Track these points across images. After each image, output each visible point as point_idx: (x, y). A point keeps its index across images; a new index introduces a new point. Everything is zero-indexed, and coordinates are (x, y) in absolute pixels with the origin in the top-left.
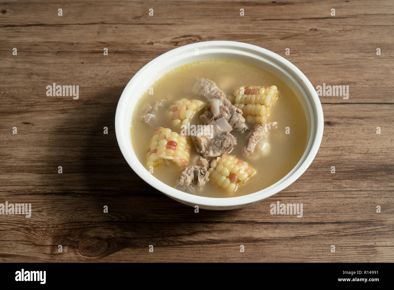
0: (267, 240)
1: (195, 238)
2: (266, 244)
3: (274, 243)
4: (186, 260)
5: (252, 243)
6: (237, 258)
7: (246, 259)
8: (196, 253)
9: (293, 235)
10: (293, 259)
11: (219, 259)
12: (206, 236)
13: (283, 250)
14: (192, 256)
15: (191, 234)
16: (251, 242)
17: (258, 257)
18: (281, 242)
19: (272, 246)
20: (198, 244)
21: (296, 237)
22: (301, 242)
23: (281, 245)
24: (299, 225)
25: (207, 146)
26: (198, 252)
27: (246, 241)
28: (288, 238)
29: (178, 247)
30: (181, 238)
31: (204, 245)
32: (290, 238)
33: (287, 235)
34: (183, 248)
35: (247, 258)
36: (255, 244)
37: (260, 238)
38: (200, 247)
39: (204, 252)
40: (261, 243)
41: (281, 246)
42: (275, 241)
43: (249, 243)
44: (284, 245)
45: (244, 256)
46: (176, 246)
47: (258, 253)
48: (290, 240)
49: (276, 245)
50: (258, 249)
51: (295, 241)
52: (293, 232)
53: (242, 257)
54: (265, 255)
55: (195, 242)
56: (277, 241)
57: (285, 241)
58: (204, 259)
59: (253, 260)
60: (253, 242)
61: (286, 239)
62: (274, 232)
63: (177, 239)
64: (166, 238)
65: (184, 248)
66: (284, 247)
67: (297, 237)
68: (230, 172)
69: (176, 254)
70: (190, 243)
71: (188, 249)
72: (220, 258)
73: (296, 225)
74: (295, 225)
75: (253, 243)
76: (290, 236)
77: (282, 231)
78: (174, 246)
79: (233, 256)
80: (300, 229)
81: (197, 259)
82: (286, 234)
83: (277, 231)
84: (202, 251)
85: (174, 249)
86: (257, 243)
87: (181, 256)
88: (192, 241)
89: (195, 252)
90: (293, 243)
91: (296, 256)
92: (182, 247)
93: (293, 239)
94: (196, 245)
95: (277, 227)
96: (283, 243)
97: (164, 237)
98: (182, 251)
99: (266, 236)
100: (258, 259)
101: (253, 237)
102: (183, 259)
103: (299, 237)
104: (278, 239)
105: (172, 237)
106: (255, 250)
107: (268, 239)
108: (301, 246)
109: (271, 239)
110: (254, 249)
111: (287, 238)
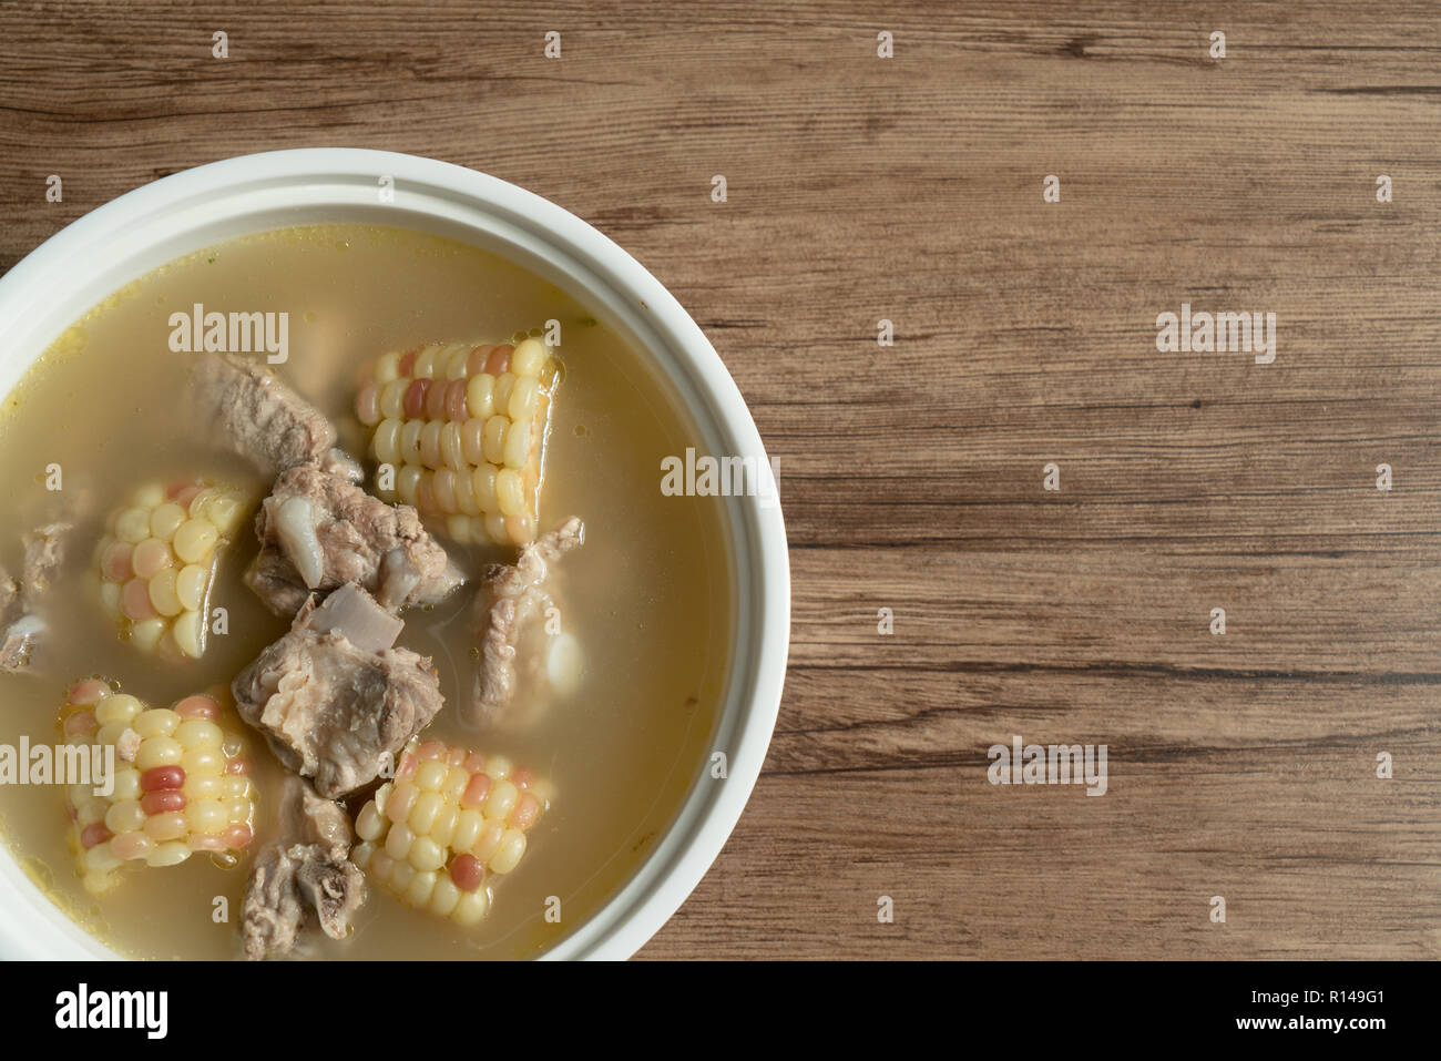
0: (1215, 749)
1: (926, 739)
2: (1213, 767)
3: (1242, 763)
4: (895, 835)
5: (1153, 765)
6: (1096, 826)
7: (1132, 831)
8: (936, 804)
9: (1318, 728)
10: (1312, 834)
11: (1024, 832)
12: (970, 730)
13: (1277, 796)
14: (918, 815)
15: (909, 720)
16: (1151, 760)
17: (1179, 826)
18: (1269, 759)
19: (1236, 778)
20: (940, 766)
21: (1329, 738)
22: (1351, 762)
23: (1270, 771)
24: (1343, 686)
25: (320, 738)
26: (943, 799)
27: (1129, 753)
28: (1300, 741)
29: (863, 779)
30: (870, 736)
31: (966, 771)
32: (1305, 744)
33: (1296, 730)
34: (881, 784)
35: (1134, 826)
36: (1167, 768)
37: (1189, 741)
38: (948, 781)
39: (967, 798)
40: (1192, 765)
41: (1272, 777)
42: (1248, 757)
43: (1142, 765)
44: (1281, 775)
45: (1121, 819)
46: (855, 773)
47: (1176, 805)
48: (1305, 751)
49: (1249, 772)
50: (1179, 788)
51: (1326, 757)
52: (1319, 715)
53: (1116, 825)
54: (1205, 815)
55: (930, 754)
56: (1255, 757)
57: (1287, 754)
58: (968, 831)
59: (1161, 836)
60: (1160, 761)
61: (1290, 747)
62: (1244, 716)
63: (855, 741)
65: (885, 780)
66: (1283, 782)
67: (1335, 737)
68: (450, 849)
69: (853, 806)
70: (907, 761)
71: (905, 785)
72: (1029, 827)
73: (1334, 686)
74: (1329, 685)
75: (1160, 765)
76: (1305, 736)
77: (1276, 710)
78: (847, 774)
79: (1079, 820)
80: (1349, 705)
81: (938, 830)
82: (1293, 726)
83: (1256, 710)
84: (957, 798)
85: (845, 788)
86: (1174, 765)
87: (877, 818)
88: (914, 752)
89: (930, 799)
90: (1319, 766)
91: (1329, 821)
92: (876, 779)
93: (1321, 746)
94: (932, 770)
95: (1256, 694)
96: (1276, 763)
98: (878, 794)
99: (1212, 734)
100: (1177, 831)
101: (1160, 738)
102: (884, 827)
103: (1343, 737)
104: (1260, 745)
105: (836, 734)
106: (1166, 794)
107: (1219, 745)
108: (1348, 780)
109: (1232, 746)
110: (1162, 790)
111: (1294, 744)
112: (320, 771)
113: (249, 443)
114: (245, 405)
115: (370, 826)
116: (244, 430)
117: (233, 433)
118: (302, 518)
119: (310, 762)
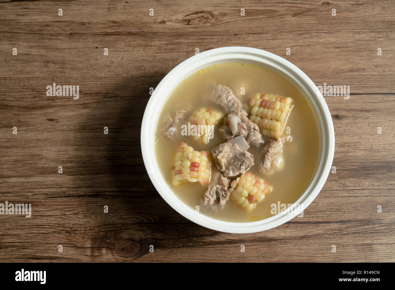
1: (216, 239)
2: (279, 243)
3: (285, 242)
4: (209, 260)
5: (266, 243)
6: (253, 257)
7: (261, 258)
8: (218, 253)
9: (302, 234)
11: (238, 258)
12: (226, 236)
13: (293, 249)
14: (214, 256)
15: (212, 234)
16: (265, 242)
17: (271, 256)
18: (291, 241)
19: (284, 245)
20: (219, 244)
21: (304, 236)
22: (309, 241)
23: (291, 244)
24: (307, 225)
25: (227, 165)
26: (220, 252)
27: (261, 240)
28: (297, 237)
29: (202, 247)
30: (204, 238)
31: (225, 245)
32: (299, 238)
33: (297, 234)
34: (206, 249)
35: (262, 256)
36: (269, 244)
37: (273, 238)
38: (221, 248)
39: (225, 251)
40: (274, 243)
41: (292, 245)
42: (286, 241)
43: (263, 243)
44: (294, 244)
45: (259, 255)
46: (200, 246)
47: (271, 252)
48: (299, 239)
49: (287, 244)
50: (271, 248)
51: (303, 240)
52: (301, 231)
53: (258, 256)
54: (277, 254)
55: (217, 242)
56: (288, 241)
57: (295, 240)
58: (225, 259)
59: (268, 259)
60: (267, 242)
61: (295, 238)
62: (285, 232)
63: (200, 239)
64: (191, 239)
65: (207, 248)
66: (294, 246)
67: (305, 236)
69: (200, 254)
70: (212, 243)
71: (211, 249)
72: (239, 257)
74: (304, 224)
75: (267, 243)
76: (299, 236)
77: (293, 230)
78: (199, 247)
79: (249, 256)
80: (308, 229)
81: (219, 258)
82: (296, 233)
83: (288, 230)
84: (223, 251)
85: (198, 250)
86: (270, 243)
87: (205, 256)
88: (213, 241)
89: (217, 252)
90: (302, 242)
91: (304, 254)
92: (205, 247)
93: (302, 238)
94: (217, 245)
95: (288, 227)
96: (293, 242)
97: (189, 238)
98: (205, 251)
99: (278, 236)
100: (271, 257)
101: (267, 237)
102: (207, 258)
103: (307, 236)
104: (289, 238)
105: (196, 238)
106: (269, 249)
107: (280, 238)
108: (308, 245)
109: (283, 238)
110: (268, 249)
111: (296, 238)
112: (225, 171)
113: (224, 104)
114: (226, 96)
115: (234, 185)
116: (224, 101)
117: (222, 101)
118: (235, 120)
119: (224, 168)
